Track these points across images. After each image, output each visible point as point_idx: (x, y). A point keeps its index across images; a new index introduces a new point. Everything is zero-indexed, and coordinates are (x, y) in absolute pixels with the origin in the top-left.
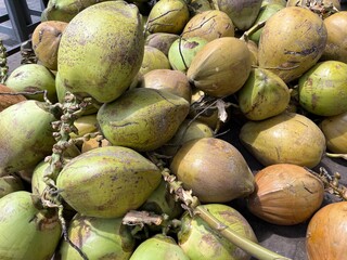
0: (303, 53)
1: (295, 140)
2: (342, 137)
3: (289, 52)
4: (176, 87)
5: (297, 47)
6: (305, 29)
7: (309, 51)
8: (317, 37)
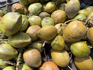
0: (73, 38)
1: (59, 59)
2: (78, 63)
3: (69, 36)
4: (33, 34)
5: (71, 35)
6: (76, 31)
7: (74, 38)
8: (79, 35)
